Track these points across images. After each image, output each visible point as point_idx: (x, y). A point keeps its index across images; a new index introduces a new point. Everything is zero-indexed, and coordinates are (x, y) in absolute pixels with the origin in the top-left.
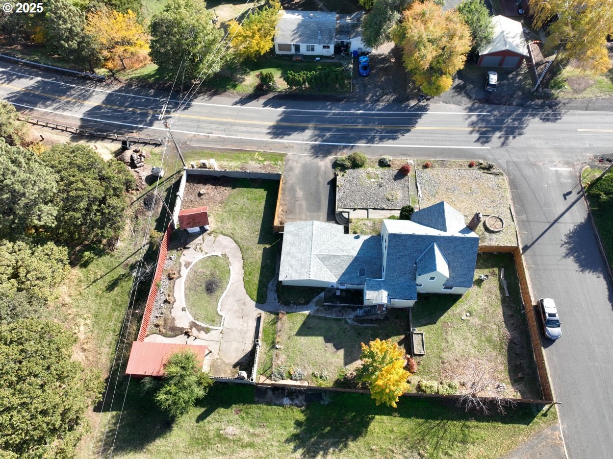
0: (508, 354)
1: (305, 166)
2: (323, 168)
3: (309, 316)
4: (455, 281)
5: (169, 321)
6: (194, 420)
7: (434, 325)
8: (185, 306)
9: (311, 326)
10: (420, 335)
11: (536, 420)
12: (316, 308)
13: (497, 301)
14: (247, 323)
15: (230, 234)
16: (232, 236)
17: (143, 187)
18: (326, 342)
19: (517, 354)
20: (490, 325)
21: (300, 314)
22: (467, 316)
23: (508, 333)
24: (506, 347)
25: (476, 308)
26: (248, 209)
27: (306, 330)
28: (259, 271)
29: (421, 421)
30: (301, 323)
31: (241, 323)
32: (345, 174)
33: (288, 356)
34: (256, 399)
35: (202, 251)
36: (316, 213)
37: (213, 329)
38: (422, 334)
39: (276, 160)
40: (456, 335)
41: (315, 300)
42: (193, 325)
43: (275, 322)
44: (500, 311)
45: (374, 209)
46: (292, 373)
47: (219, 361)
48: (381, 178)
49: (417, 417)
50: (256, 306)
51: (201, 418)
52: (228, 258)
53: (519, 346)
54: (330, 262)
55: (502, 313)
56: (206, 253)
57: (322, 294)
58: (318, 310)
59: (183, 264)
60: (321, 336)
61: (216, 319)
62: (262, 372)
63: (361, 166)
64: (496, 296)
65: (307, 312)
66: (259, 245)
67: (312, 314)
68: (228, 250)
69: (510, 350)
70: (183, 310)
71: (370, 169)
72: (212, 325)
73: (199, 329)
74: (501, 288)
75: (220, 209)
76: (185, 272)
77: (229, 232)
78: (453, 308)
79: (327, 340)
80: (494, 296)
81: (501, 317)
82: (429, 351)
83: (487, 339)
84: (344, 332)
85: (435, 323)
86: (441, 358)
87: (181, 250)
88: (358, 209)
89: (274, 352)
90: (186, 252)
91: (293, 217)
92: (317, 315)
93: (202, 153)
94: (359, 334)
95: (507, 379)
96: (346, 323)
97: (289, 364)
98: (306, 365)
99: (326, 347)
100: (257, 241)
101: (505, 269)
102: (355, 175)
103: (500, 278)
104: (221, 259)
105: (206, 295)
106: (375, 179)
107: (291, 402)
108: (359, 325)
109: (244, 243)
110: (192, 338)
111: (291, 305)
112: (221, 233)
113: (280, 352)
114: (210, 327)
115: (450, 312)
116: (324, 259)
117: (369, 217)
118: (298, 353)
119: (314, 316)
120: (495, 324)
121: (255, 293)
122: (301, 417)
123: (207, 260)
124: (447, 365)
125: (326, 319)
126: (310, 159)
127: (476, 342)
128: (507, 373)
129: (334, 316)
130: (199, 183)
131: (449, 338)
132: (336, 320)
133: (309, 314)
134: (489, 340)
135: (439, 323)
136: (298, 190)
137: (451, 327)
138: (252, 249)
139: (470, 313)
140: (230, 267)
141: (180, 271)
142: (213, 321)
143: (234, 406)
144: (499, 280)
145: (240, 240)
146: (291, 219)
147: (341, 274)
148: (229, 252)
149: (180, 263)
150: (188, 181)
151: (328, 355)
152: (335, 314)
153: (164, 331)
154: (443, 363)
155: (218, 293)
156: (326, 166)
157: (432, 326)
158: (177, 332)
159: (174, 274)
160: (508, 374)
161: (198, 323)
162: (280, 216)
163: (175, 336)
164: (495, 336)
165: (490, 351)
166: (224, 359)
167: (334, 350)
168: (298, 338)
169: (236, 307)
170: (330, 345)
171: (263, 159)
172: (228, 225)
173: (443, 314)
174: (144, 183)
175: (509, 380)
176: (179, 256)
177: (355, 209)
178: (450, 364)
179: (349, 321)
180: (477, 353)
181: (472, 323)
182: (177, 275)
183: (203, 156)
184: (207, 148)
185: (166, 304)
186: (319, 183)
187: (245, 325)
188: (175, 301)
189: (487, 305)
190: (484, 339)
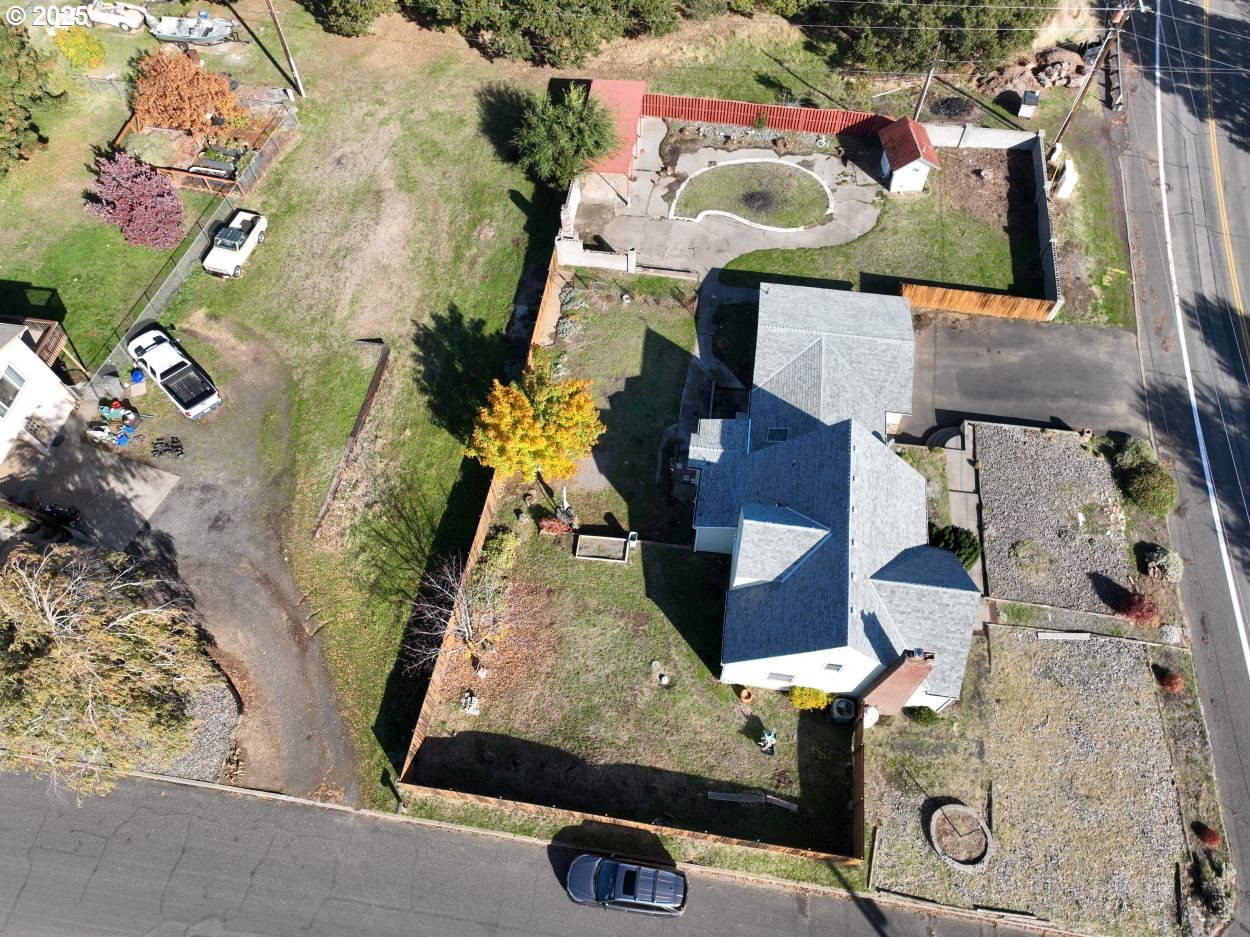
0: (548, 747)
1: (1104, 370)
2: (1105, 409)
3: (687, 355)
4: (738, 615)
5: (690, 146)
6: (514, 188)
7: (642, 592)
8: (719, 164)
9: (664, 356)
10: (621, 555)
11: (380, 752)
12: (706, 368)
13: (694, 764)
14: (679, 256)
15: (881, 226)
16: (879, 226)
17: (988, 92)
18: (628, 380)
19: (543, 765)
20: (630, 726)
21: (692, 340)
22: (661, 676)
23: (602, 762)
24: (567, 746)
25: (682, 704)
26: (950, 255)
27: (656, 346)
28: (792, 274)
29: (437, 520)
30: (673, 340)
31: (680, 247)
32: (1090, 455)
33: (607, 315)
34: (532, 266)
35: (839, 184)
36: (956, 387)
37: (670, 206)
38: (623, 559)
39: (1110, 310)
40: (614, 637)
41: (725, 369)
42: (680, 179)
43: (678, 296)
44: (666, 763)
45: (980, 507)
46: (572, 318)
47: (610, 216)
48: (1091, 541)
49: (446, 516)
50: (713, 269)
51: (515, 196)
52: (824, 224)
53: (562, 776)
54: (803, 370)
55: (659, 765)
56: (833, 191)
57: (738, 384)
58: (700, 372)
59: (808, 158)
60: (642, 372)
61: (690, 207)
62: (579, 275)
63: (1126, 494)
64: (711, 768)
65: (696, 352)
66: (857, 273)
67: (692, 362)
68: (844, 224)
69: (558, 754)
70: (711, 163)
71: (1122, 516)
72: (677, 204)
73: (672, 189)
74: (733, 787)
75: (944, 208)
76: (790, 162)
77: (888, 222)
78: (685, 647)
79: (631, 382)
80: (712, 761)
81: (647, 760)
82: (582, 568)
83: (594, 707)
84: (647, 416)
85: (648, 595)
86: (561, 589)
87: (840, 152)
88: (977, 471)
89: (615, 292)
90: (836, 161)
91: (938, 341)
92: (690, 371)
93: (1100, 175)
94: (640, 442)
95: (489, 726)
96: (668, 423)
97: (591, 315)
98: (585, 343)
99: (617, 379)
100: (866, 271)
101: (793, 814)
102: (1093, 475)
103: (766, 792)
104: (822, 213)
105: (742, 192)
106: (1086, 523)
107: (518, 316)
108: (662, 446)
109: (860, 250)
110: (656, 177)
111: (714, 327)
112: (884, 212)
113: (615, 302)
114: (675, 201)
115: (675, 636)
116: (811, 359)
117: (951, 493)
118: (610, 332)
119: (686, 364)
120: (632, 740)
121: (742, 268)
122: (489, 330)
123: (819, 193)
124: (545, 600)
125: (680, 386)
126: (1132, 382)
127: (591, 679)
128: (502, 730)
129: (684, 400)
130: (1010, 170)
131: (606, 619)
132: (677, 403)
133: (691, 356)
134: (591, 712)
135: (649, 605)
136: (1021, 353)
137: (636, 631)
138: (847, 262)
139: (668, 687)
140: (801, 229)
141: (793, 154)
142: (686, 205)
143: (527, 235)
144: (760, 789)
145: (868, 242)
146: (936, 337)
147: (774, 392)
148: (839, 226)
149: (810, 154)
150: (1013, 152)
151: (600, 380)
152: (688, 403)
153: (672, 140)
154: (550, 591)
155: (745, 210)
156: (1112, 417)
157: (640, 589)
158: (668, 159)
159: (785, 145)
160: (500, 732)
161: (683, 186)
162: (941, 316)
163: (661, 155)
164: (598, 729)
165: (562, 708)
166: (611, 223)
167: (611, 391)
168: (642, 332)
169: (713, 238)
170: (621, 386)
171: (1105, 284)
172: (904, 223)
173: (671, 619)
174: (998, 91)
175: (485, 729)
176: (824, 152)
177: (973, 462)
178: (546, 607)
179: (671, 428)
180: (563, 675)
181: (639, 683)
182: (783, 151)
183: (1092, 176)
184: (1118, 182)
185: (724, 139)
186: (1054, 397)
187: (676, 252)
188: (729, 151)
189: (685, 737)
190: (596, 700)
